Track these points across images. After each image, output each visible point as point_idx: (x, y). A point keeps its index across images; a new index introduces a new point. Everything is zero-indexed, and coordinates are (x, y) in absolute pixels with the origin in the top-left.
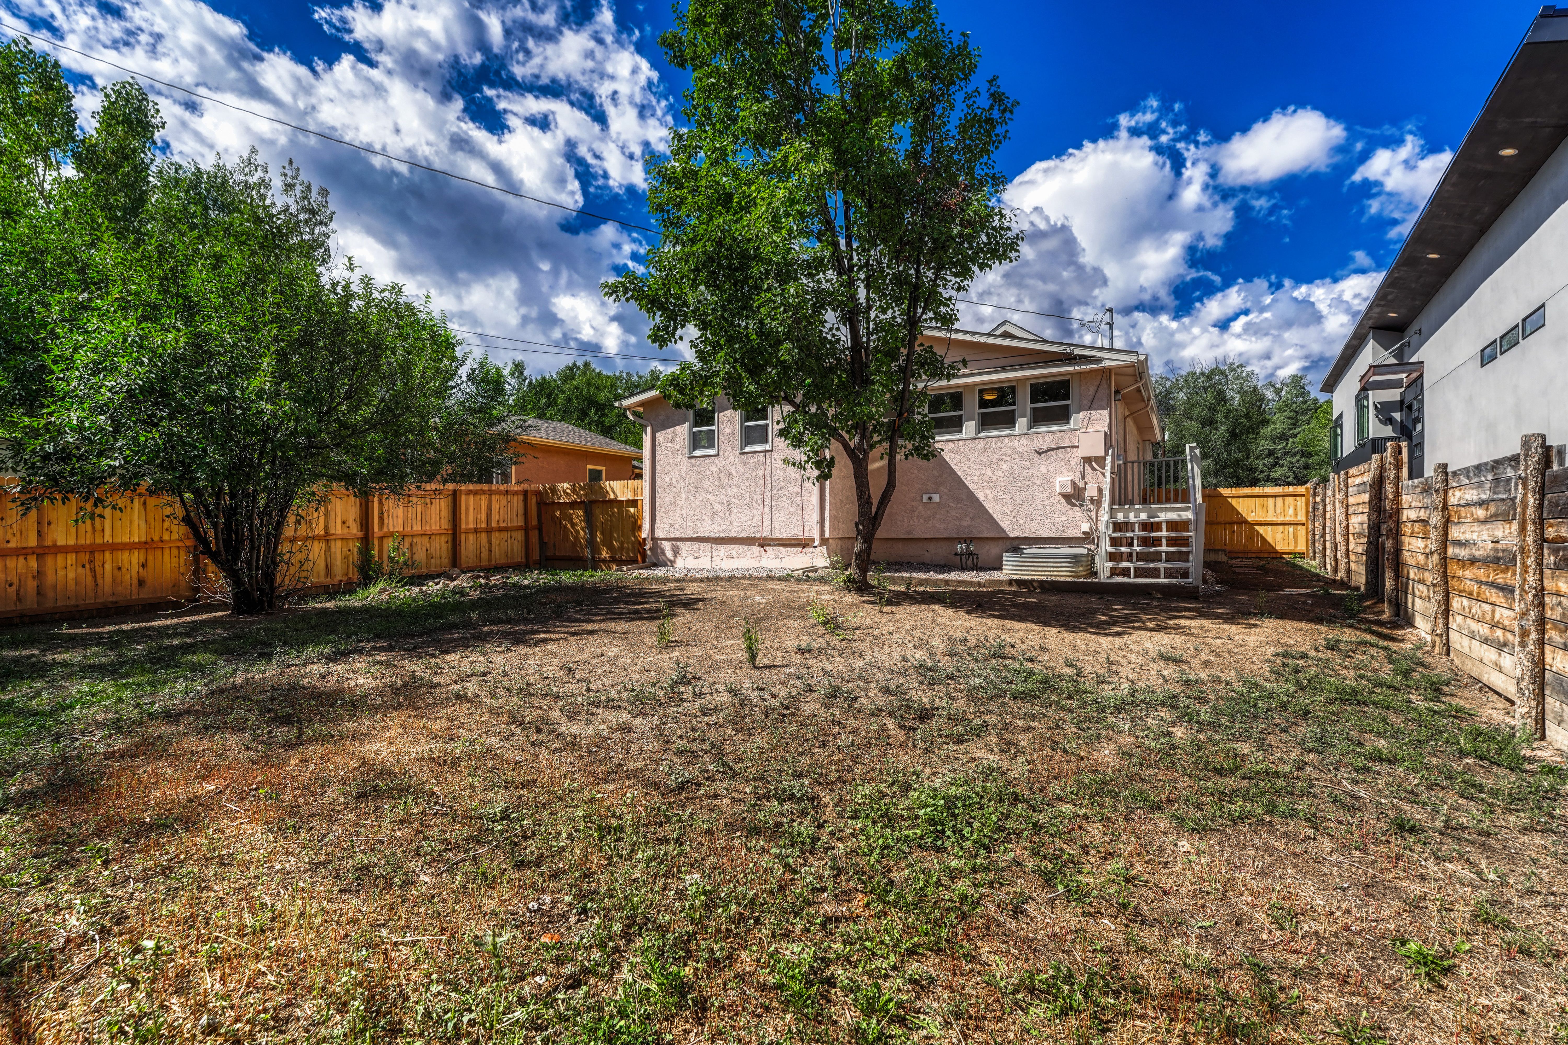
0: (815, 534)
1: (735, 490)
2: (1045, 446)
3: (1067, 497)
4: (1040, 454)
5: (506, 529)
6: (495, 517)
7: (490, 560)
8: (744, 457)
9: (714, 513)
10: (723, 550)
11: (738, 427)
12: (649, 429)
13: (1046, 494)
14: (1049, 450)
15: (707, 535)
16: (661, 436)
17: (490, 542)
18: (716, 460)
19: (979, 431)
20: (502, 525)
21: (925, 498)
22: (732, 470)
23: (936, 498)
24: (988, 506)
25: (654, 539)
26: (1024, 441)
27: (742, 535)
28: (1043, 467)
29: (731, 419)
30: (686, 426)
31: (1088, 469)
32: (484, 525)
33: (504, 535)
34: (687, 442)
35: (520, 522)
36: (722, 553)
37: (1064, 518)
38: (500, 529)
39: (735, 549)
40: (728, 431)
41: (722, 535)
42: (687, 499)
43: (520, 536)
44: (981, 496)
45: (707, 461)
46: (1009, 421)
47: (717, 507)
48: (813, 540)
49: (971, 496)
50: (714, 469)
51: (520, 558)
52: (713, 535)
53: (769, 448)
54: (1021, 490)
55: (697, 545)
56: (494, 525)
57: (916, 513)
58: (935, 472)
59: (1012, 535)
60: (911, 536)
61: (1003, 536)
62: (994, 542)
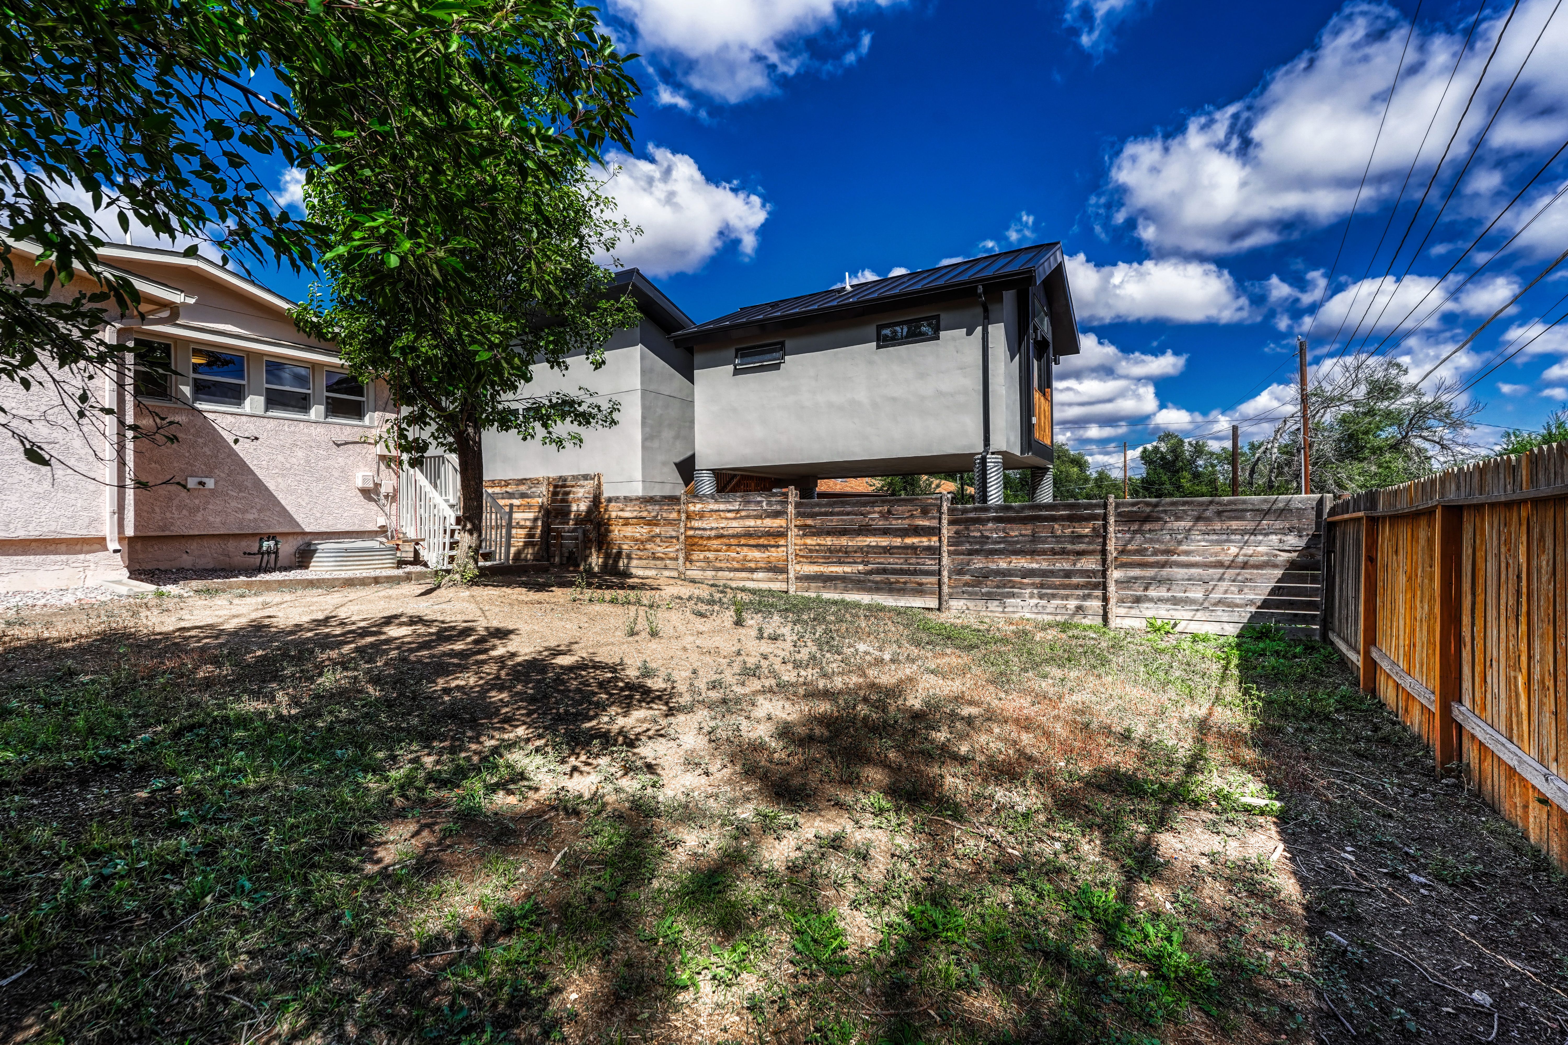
0: (107, 529)
2: (343, 438)
3: (366, 493)
4: (338, 445)
13: (343, 487)
14: (346, 443)
19: (267, 410)
21: (192, 482)
23: (210, 483)
24: (280, 497)
26: (321, 430)
28: (341, 458)
31: (383, 467)
37: (361, 512)
44: (271, 485)
46: (302, 404)
48: (100, 540)
49: (259, 485)
54: (318, 480)
57: (176, 502)
58: (206, 449)
59: (307, 530)
60: (167, 533)
61: (298, 530)
62: (290, 538)
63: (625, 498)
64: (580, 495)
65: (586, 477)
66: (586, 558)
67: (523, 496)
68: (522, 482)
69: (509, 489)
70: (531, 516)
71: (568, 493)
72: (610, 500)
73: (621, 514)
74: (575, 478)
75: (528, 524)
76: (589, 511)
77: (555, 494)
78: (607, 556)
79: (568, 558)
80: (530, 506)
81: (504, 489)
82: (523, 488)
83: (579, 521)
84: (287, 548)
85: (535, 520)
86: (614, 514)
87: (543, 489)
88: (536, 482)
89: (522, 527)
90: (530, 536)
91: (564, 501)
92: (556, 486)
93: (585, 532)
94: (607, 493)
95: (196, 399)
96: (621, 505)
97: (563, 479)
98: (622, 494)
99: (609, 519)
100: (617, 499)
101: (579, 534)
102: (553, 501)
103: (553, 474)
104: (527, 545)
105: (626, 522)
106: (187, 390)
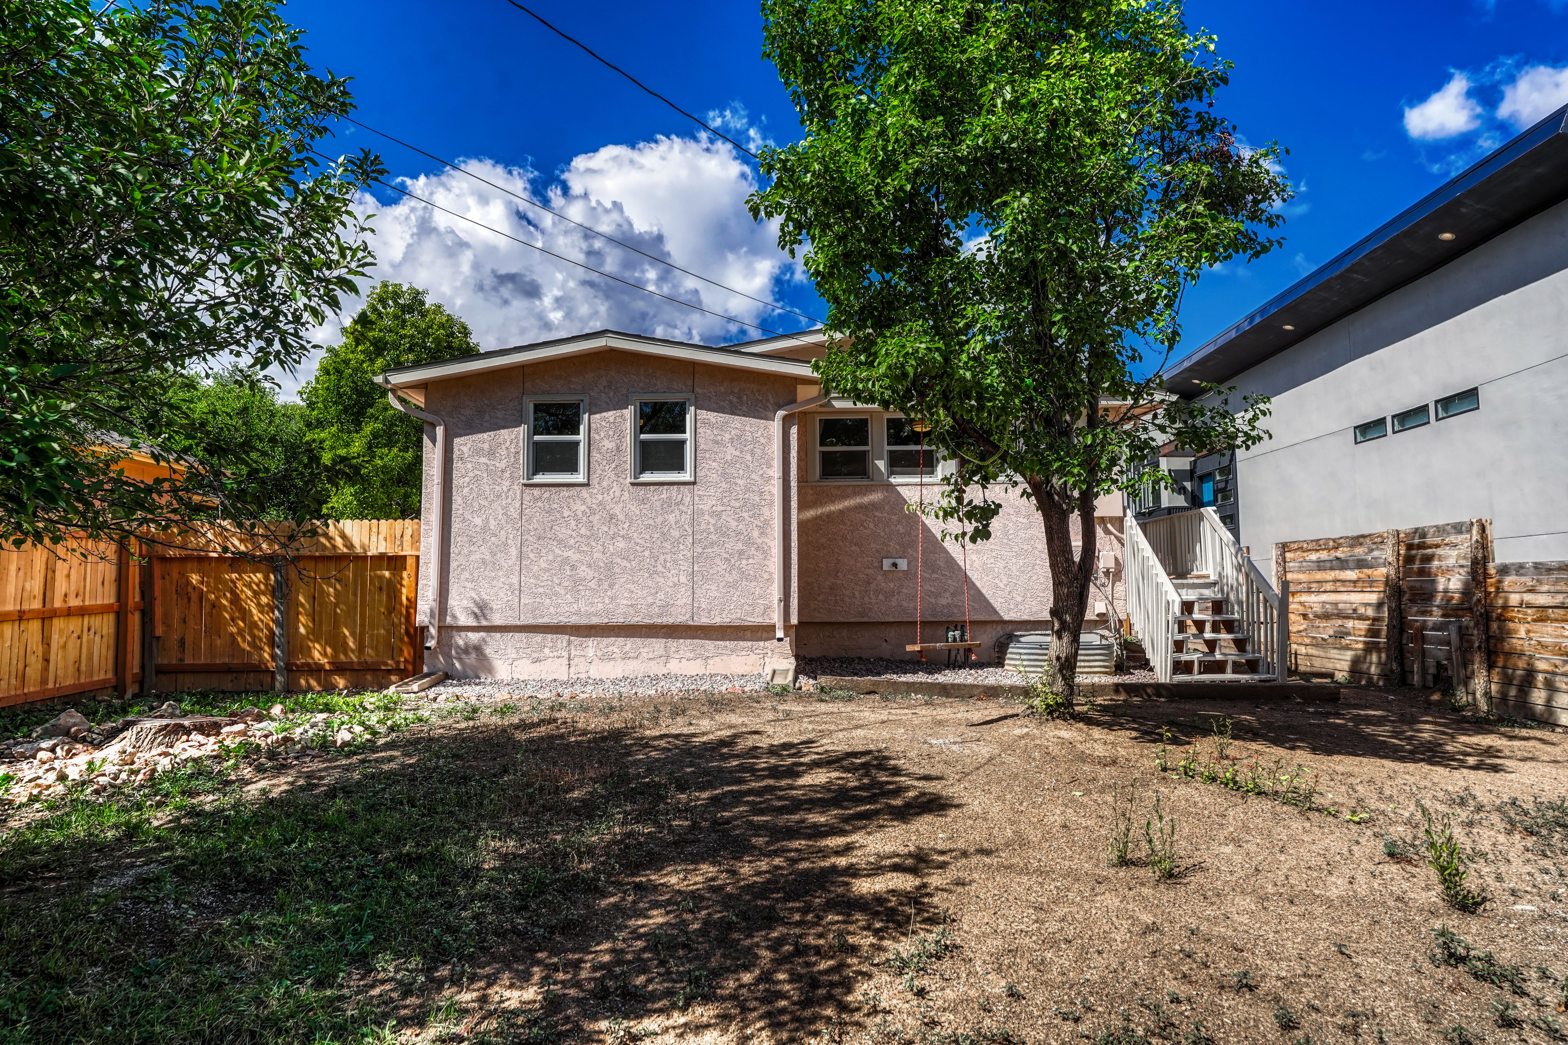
0: (776, 618)
1: (621, 544)
5: (82, 612)
6: (61, 586)
7: (44, 681)
8: (642, 491)
9: (577, 582)
10: (592, 646)
11: (628, 441)
12: (440, 431)
15: (563, 620)
16: (463, 445)
17: (46, 642)
18: (584, 492)
20: (74, 602)
21: (887, 564)
22: (617, 510)
23: (903, 565)
24: (975, 578)
25: (446, 630)
26: (1019, 492)
27: (635, 620)
29: (616, 426)
30: (521, 431)
32: (36, 605)
33: (74, 624)
34: (522, 459)
35: (107, 597)
36: (590, 652)
38: (69, 613)
39: (617, 645)
40: (608, 445)
41: (595, 621)
42: (521, 556)
43: (106, 625)
45: (565, 492)
47: (583, 571)
48: (772, 628)
49: (952, 564)
50: (580, 508)
51: (103, 672)
52: (574, 620)
53: (686, 476)
55: (539, 637)
56: (58, 604)
57: (873, 586)
58: (900, 527)
59: (1006, 618)
60: (866, 619)
61: (995, 618)
62: (989, 628)
63: (1537, 566)
64: (1451, 562)
65: (1458, 528)
66: (1467, 680)
67: (1361, 564)
68: (1357, 540)
69: (1339, 554)
70: (1373, 598)
71: (1429, 559)
72: (1504, 570)
73: (1528, 597)
74: (1440, 530)
75: (1370, 612)
76: (1466, 593)
77: (1409, 559)
78: (1507, 681)
79: (1436, 677)
80: (1371, 582)
81: (1333, 554)
82: (1359, 551)
83: (1449, 610)
84: (985, 639)
85: (1379, 606)
86: (1514, 599)
87: (1387, 553)
88: (1378, 540)
89: (1361, 618)
90: (1373, 632)
91: (1422, 572)
92: (1410, 547)
93: (1463, 632)
94: (1502, 555)
95: (892, 473)
96: (1529, 581)
97: (1421, 533)
98: (1529, 559)
99: (1505, 607)
100: (1520, 568)
101: (1453, 634)
102: (1408, 573)
103: (1406, 526)
104: (1369, 648)
105: (1542, 615)
106: (881, 464)
